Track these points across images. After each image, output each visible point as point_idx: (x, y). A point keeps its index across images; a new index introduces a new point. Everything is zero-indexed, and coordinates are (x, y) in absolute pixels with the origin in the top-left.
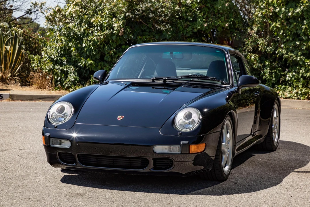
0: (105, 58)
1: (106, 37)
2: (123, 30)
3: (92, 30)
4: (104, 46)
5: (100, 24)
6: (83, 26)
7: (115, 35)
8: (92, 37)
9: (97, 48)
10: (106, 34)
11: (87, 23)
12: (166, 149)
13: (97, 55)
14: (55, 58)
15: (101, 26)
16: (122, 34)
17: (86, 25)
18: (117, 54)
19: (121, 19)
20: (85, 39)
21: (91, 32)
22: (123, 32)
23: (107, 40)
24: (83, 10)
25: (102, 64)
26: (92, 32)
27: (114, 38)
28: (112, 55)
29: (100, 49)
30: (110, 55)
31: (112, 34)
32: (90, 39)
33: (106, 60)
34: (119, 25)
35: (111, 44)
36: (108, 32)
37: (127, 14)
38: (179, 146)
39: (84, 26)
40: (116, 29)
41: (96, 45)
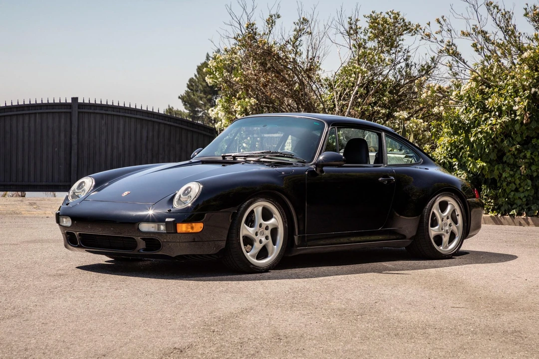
0: (505, 159)
1: (505, 126)
2: (529, 115)
3: (486, 116)
4: (502, 141)
5: (497, 107)
6: (472, 110)
7: (518, 123)
8: (484, 127)
9: (492, 144)
10: (505, 121)
11: (481, 106)
12: (153, 227)
13: (492, 154)
14: (441, 160)
15: (499, 109)
16: (528, 120)
17: (478, 110)
18: (523, 152)
19: (525, 98)
20: (474, 131)
21: (483, 119)
22: (529, 117)
23: (507, 132)
24: (484, 87)
25: (500, 167)
26: (486, 119)
27: (517, 127)
28: (514, 154)
29: (496, 145)
30: (511, 154)
31: (514, 121)
32: (480, 130)
33: (506, 161)
34: (523, 107)
35: (514, 137)
36: (508, 118)
37: (533, 90)
38: (165, 224)
39: (473, 112)
40: (518, 113)
41: (490, 139)
